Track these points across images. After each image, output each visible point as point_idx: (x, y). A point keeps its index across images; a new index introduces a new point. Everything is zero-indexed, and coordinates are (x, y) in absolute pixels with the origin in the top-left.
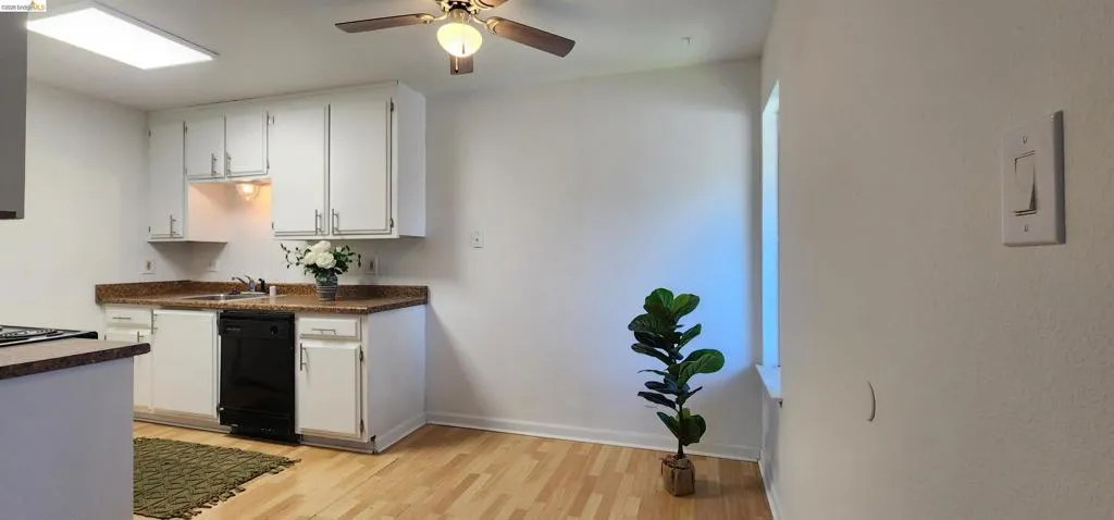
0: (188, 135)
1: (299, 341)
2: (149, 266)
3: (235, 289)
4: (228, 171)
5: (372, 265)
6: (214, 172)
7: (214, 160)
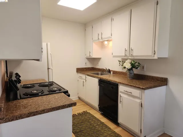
0: (93, 29)
1: (120, 94)
2: (86, 64)
3: (103, 71)
4: (102, 38)
5: (143, 68)
6: (98, 39)
7: (99, 35)
